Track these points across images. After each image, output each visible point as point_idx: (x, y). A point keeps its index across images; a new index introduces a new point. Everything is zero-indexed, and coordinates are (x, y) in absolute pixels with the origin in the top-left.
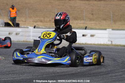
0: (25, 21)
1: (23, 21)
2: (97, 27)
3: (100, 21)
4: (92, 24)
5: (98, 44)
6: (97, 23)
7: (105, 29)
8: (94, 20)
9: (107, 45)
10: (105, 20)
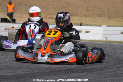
0: (21, 17)
1: (19, 17)
2: (92, 24)
3: (95, 18)
4: (87, 20)
5: (93, 40)
6: (92, 19)
7: (100, 26)
8: (89, 17)
9: (102, 41)
10: (100, 16)
